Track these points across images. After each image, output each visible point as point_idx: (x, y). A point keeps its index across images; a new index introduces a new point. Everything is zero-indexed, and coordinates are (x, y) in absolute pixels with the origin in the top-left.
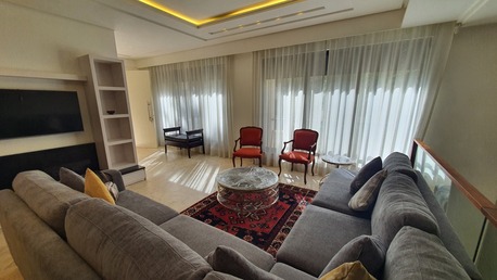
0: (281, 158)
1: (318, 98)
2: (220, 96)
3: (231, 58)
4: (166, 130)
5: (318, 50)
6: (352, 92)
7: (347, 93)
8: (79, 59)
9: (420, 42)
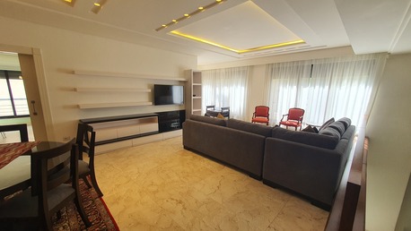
0: (280, 123)
1: (305, 91)
2: (243, 88)
3: (252, 67)
4: (208, 107)
5: (306, 64)
6: (327, 87)
7: (324, 87)
8: (185, 71)
9: (368, 61)
